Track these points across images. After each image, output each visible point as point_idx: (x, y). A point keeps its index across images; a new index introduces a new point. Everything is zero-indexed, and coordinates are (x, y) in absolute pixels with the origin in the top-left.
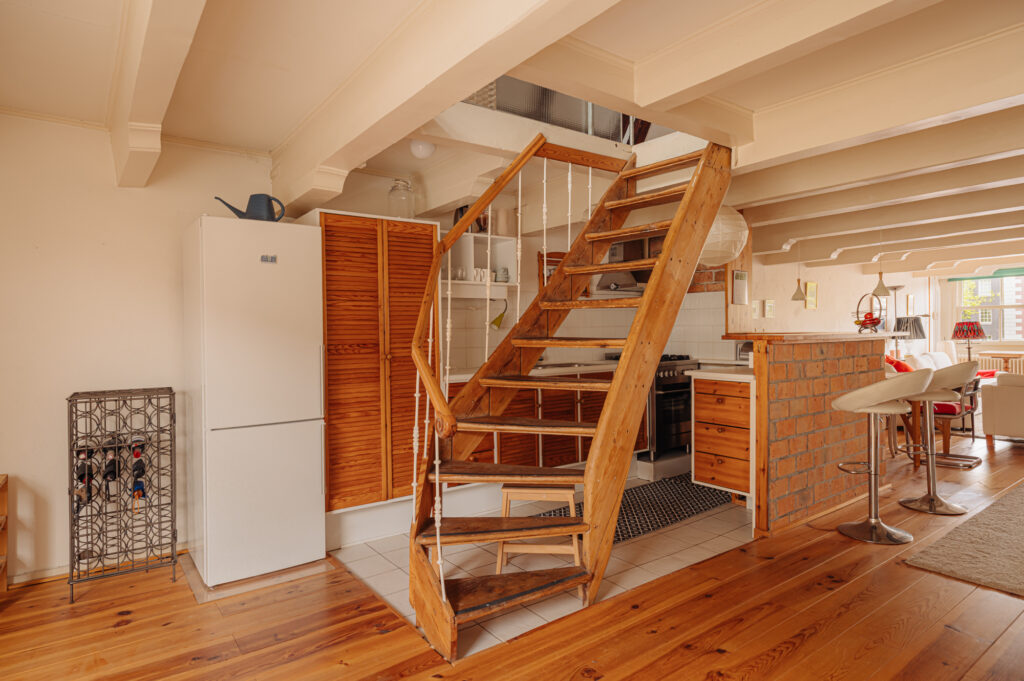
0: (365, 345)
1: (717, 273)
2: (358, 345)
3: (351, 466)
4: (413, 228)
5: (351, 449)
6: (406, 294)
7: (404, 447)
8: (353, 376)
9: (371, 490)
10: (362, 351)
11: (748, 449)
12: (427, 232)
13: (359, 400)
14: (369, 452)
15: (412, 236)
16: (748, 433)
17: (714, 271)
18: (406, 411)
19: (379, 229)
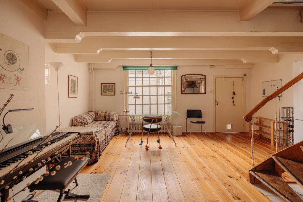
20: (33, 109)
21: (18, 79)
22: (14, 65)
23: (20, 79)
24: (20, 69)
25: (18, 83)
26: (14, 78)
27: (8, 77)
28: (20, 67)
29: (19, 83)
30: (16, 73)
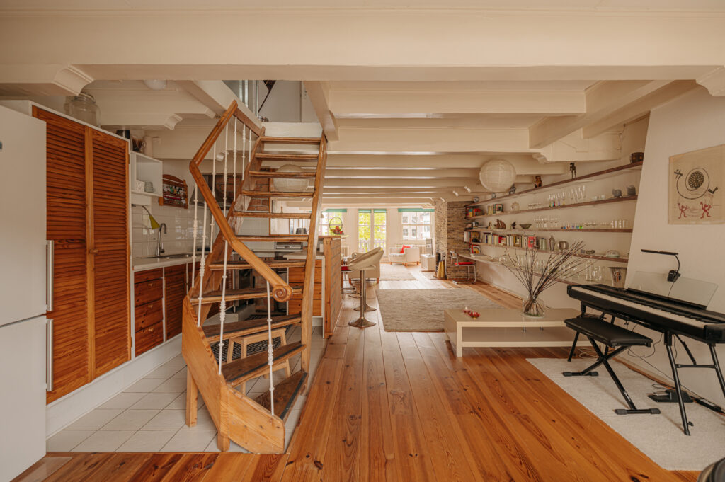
0: (73, 241)
1: (263, 201)
2: (67, 241)
3: (60, 358)
4: (112, 140)
5: (61, 341)
6: (105, 197)
7: (103, 330)
8: (63, 270)
9: (79, 376)
10: (71, 246)
11: (320, 294)
12: (122, 146)
13: (68, 293)
14: (77, 340)
15: (111, 147)
16: (321, 286)
17: (261, 199)
18: (106, 299)
19: (86, 134)
20: (643, 251)
21: (706, 209)
22: (699, 188)
23: (710, 207)
24: (710, 191)
25: (706, 214)
26: (700, 207)
27: (691, 207)
28: (709, 188)
29: (708, 213)
30: (702, 199)
